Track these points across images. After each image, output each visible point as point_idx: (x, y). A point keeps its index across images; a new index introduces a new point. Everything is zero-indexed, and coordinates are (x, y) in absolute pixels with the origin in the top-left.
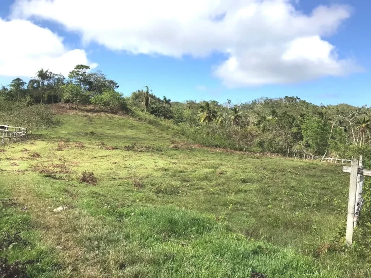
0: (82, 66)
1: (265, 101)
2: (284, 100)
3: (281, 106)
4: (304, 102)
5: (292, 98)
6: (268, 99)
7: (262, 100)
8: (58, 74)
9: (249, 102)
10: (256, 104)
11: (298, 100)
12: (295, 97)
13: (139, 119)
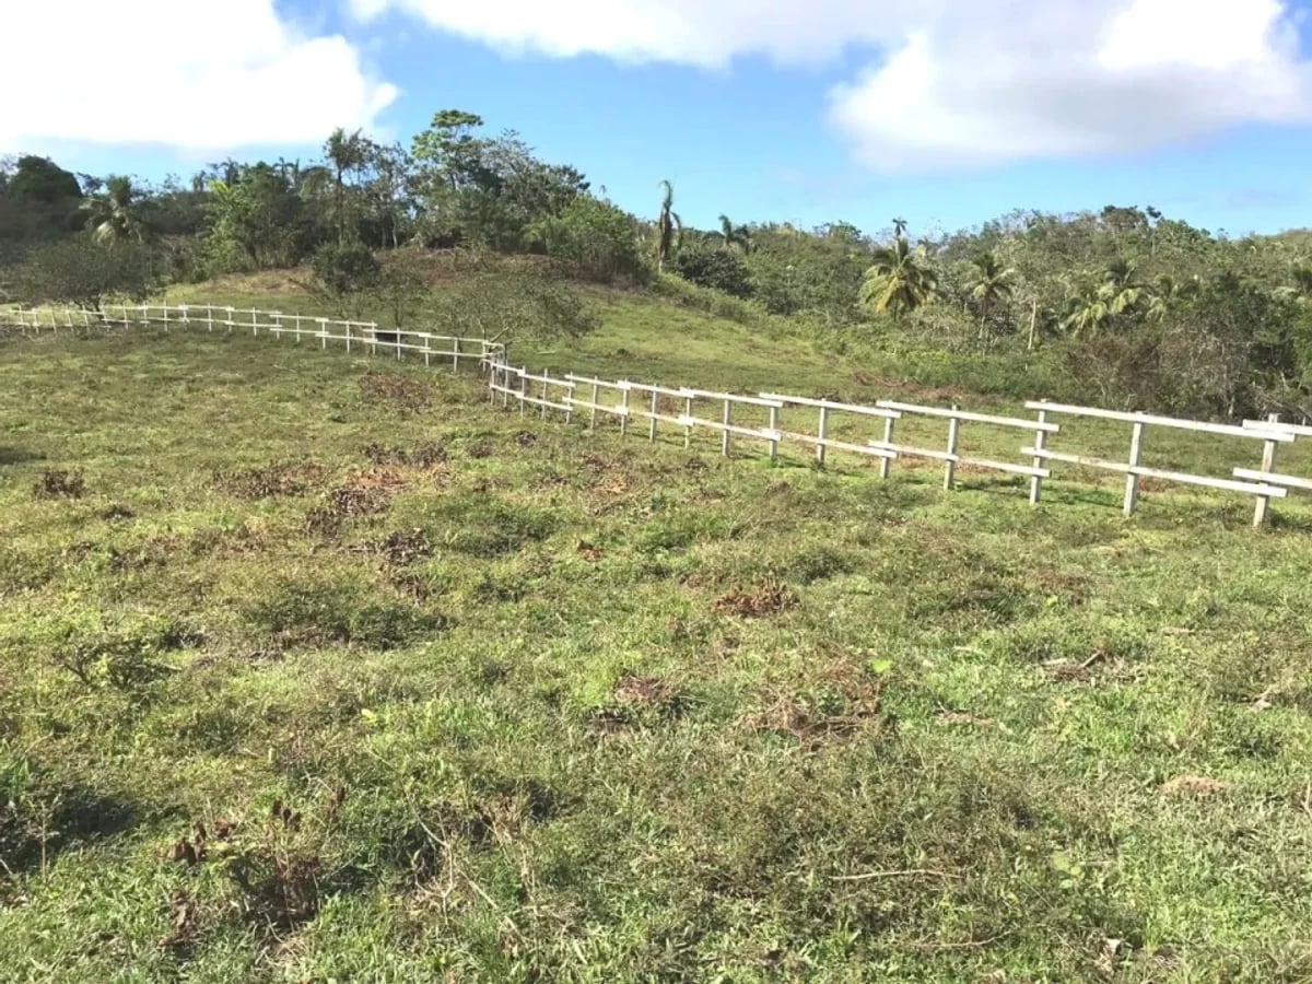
0: (455, 113)
1: (1029, 226)
2: (1099, 220)
3: (1090, 242)
4: (1180, 228)
5: (1130, 215)
6: (1041, 219)
7: (1021, 222)
8: (390, 146)
9: (974, 227)
10: (999, 235)
11: (1152, 223)
12: (1142, 209)
13: (685, 301)
